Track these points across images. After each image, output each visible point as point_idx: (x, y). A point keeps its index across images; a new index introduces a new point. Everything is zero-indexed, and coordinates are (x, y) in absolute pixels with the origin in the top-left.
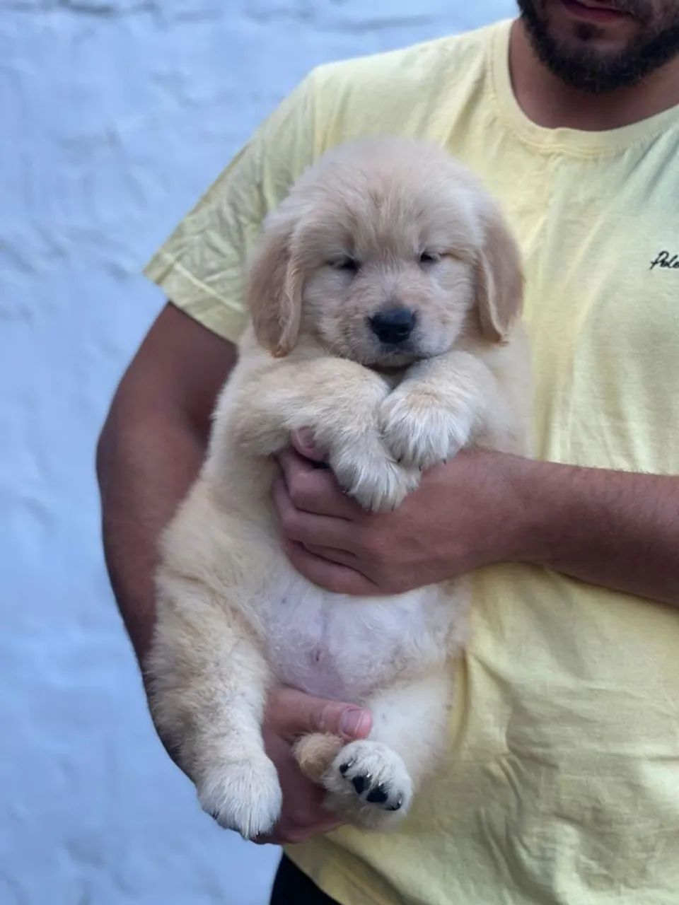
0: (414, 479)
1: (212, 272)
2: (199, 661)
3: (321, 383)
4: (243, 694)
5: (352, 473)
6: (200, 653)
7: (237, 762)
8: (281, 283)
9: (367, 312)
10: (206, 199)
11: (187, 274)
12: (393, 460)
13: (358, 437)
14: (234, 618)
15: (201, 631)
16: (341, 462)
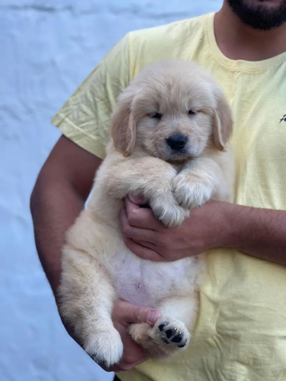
0: (188, 213)
1: (83, 122)
2: (83, 287)
3: (147, 169)
4: (103, 302)
5: (161, 210)
6: (83, 284)
7: (104, 332)
8: (127, 124)
9: (165, 136)
10: (79, 90)
11: (71, 123)
12: (178, 204)
13: (164, 194)
14: (100, 268)
15: (84, 274)
16: (155, 206)
